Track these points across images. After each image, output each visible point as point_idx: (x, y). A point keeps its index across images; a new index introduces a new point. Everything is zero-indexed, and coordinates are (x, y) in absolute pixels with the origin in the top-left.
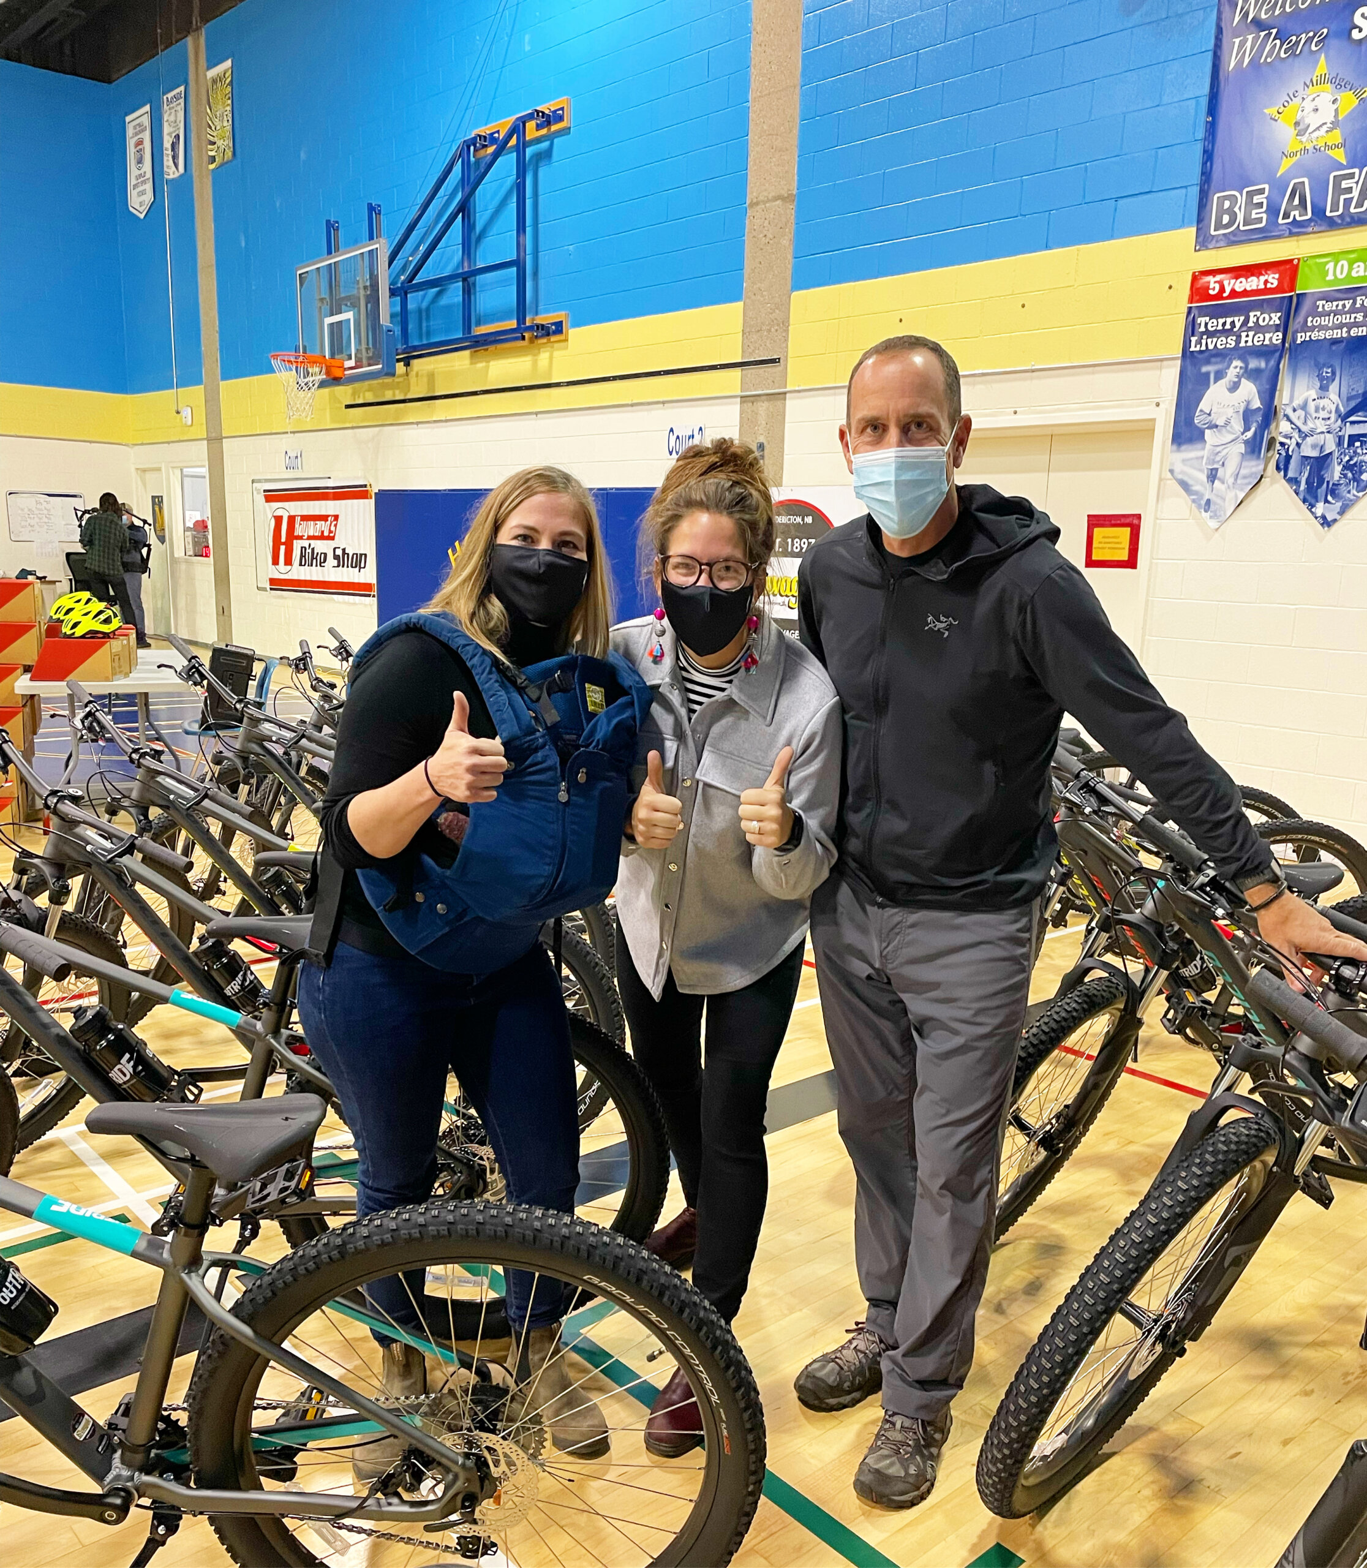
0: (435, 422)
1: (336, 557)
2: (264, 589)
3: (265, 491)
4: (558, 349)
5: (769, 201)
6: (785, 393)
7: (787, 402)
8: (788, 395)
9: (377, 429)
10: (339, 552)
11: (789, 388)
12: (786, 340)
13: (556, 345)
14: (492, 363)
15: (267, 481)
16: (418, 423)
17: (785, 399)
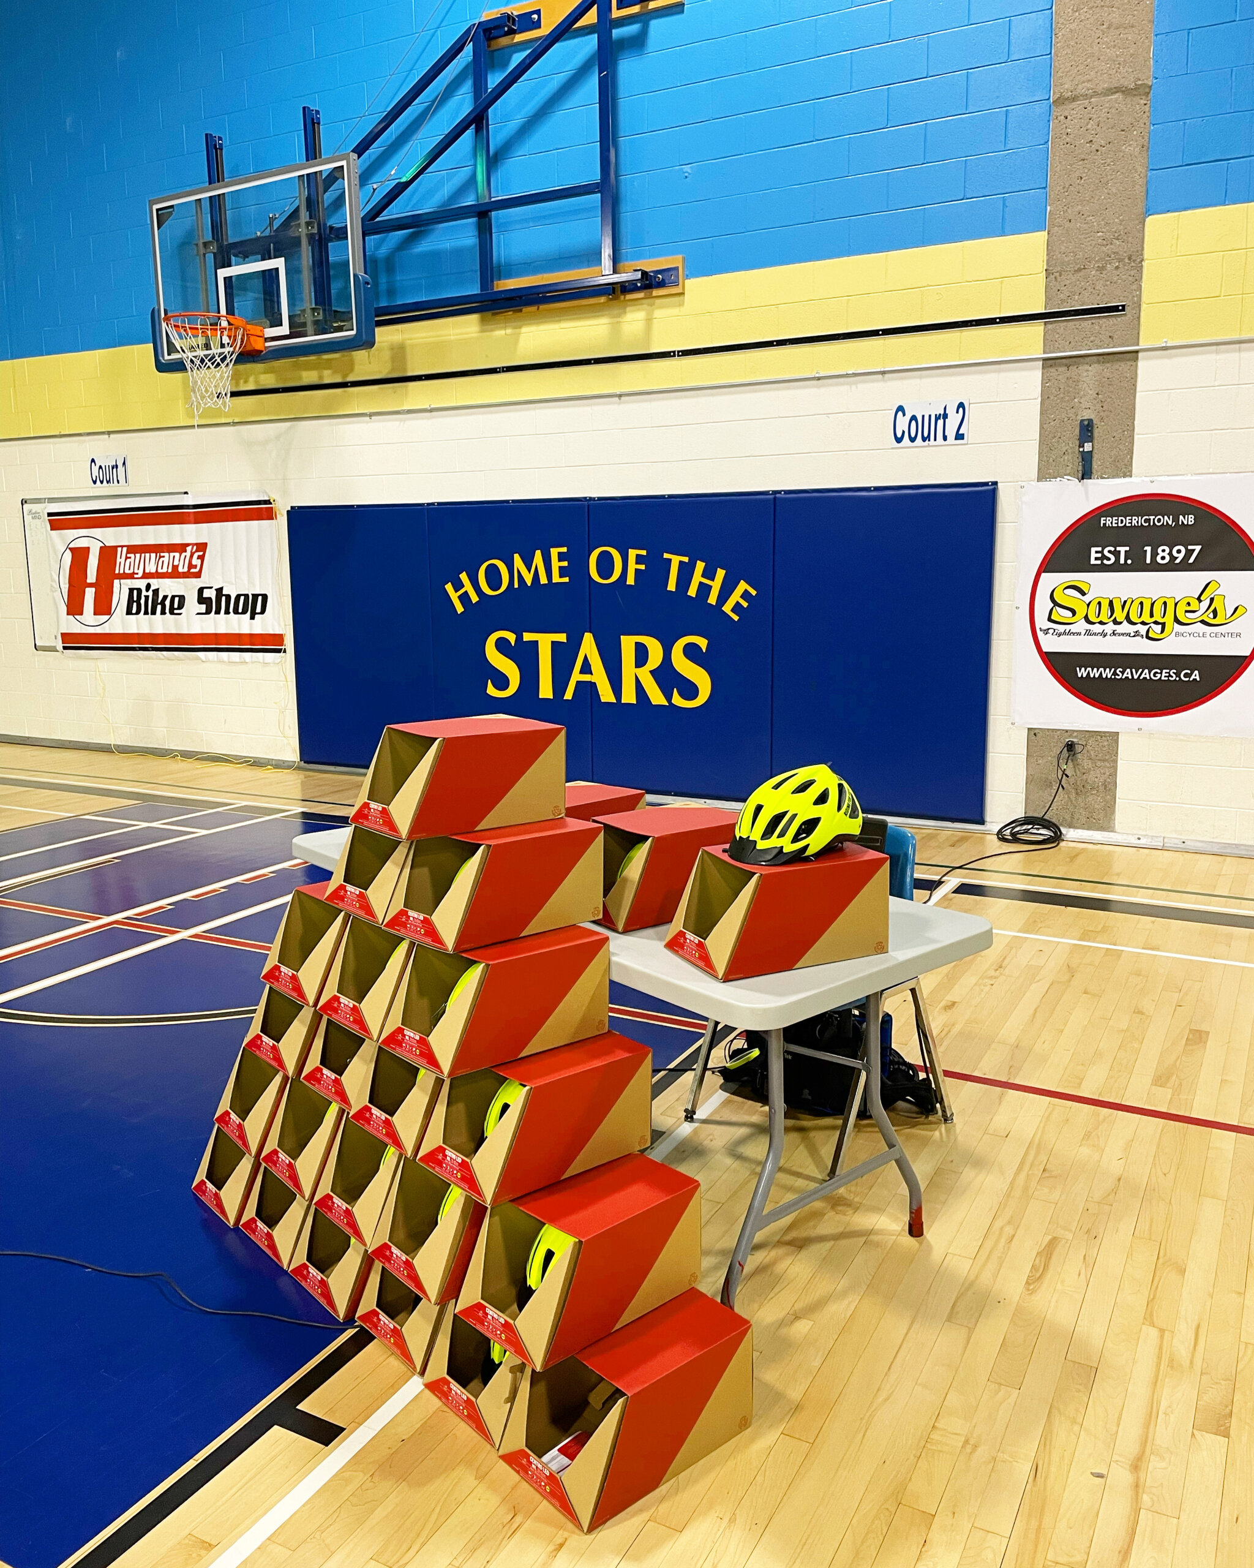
0: (409, 412)
1: (201, 600)
2: (53, 649)
3: (50, 514)
4: (661, 307)
5: (1096, 94)
6: (1137, 352)
7: (1140, 364)
8: (1140, 355)
9: (288, 424)
10: (209, 594)
11: (1143, 344)
12: (1138, 279)
13: (658, 301)
14: (524, 329)
15: (52, 500)
16: (371, 415)
17: (1137, 359)
